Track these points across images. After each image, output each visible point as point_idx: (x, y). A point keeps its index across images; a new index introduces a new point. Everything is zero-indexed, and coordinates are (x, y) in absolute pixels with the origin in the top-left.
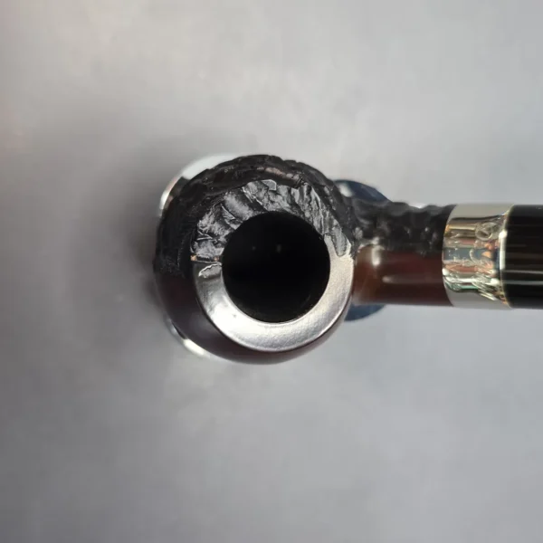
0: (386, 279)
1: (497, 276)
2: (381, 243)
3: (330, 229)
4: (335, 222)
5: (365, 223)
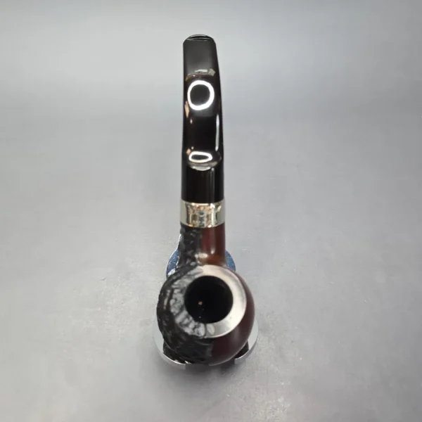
2: (198, 253)
3: (192, 275)
4: (188, 273)
5: (188, 261)
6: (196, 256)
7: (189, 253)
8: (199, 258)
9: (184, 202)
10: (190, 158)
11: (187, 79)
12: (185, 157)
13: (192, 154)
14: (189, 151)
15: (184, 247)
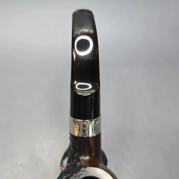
0: (93, 154)
1: (91, 121)
2: (82, 156)
3: (77, 176)
4: (75, 174)
5: (75, 161)
6: (81, 158)
7: (76, 155)
8: (83, 160)
9: (72, 118)
10: (77, 87)
11: (74, 36)
12: (73, 86)
13: (77, 84)
14: (76, 82)
15: (72, 150)
